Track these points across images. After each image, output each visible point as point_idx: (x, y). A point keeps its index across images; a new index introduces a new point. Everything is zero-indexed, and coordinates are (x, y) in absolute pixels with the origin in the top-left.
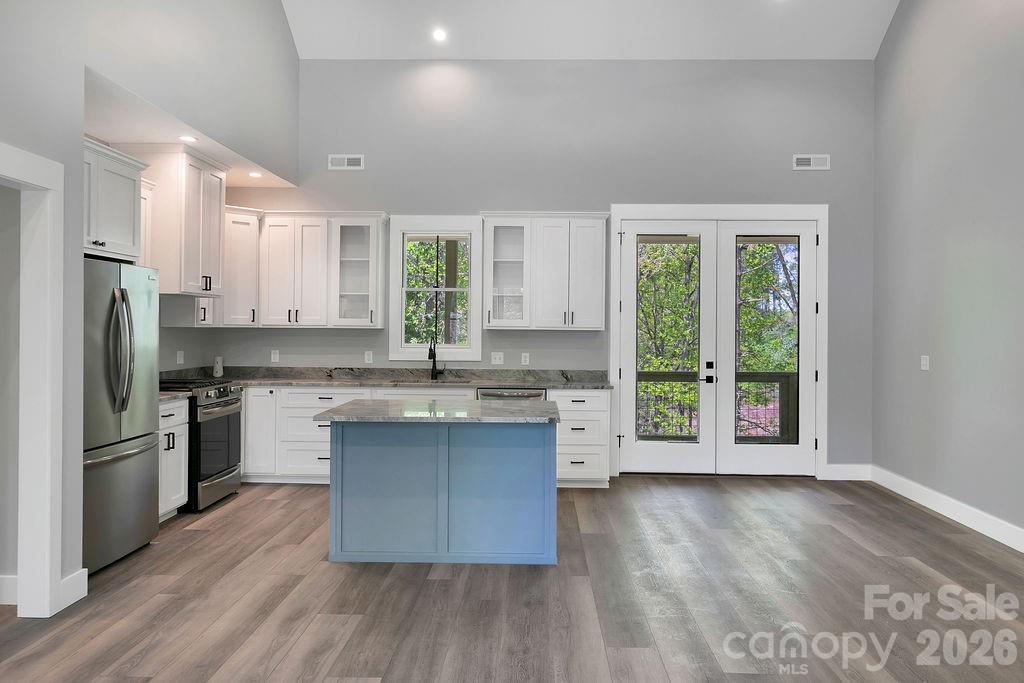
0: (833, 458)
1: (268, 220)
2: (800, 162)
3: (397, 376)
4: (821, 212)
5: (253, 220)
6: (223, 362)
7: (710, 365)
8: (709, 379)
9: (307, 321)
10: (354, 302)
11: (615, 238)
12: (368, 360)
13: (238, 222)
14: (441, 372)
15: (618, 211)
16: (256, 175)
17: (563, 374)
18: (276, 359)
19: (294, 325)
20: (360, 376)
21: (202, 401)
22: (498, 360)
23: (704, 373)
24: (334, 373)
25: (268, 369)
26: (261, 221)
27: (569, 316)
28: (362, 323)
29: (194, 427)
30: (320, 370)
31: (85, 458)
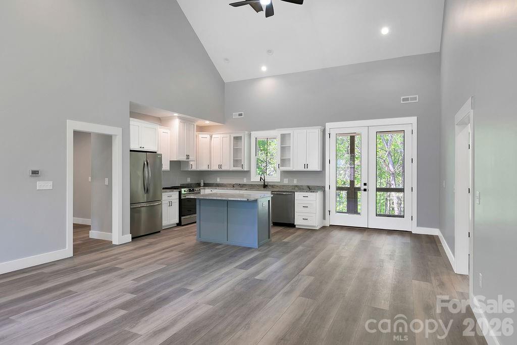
0: (419, 224)
1: (213, 136)
2: (404, 100)
3: (252, 187)
4: (413, 120)
5: (208, 136)
6: (204, 181)
7: (365, 184)
8: (365, 190)
9: (224, 168)
10: (236, 162)
11: (327, 136)
12: (245, 181)
13: (203, 137)
14: (267, 186)
15: (329, 126)
16: (207, 122)
17: (308, 187)
18: (219, 181)
19: (220, 170)
20: (242, 186)
21: (183, 192)
22: (286, 181)
23: (363, 187)
24: (235, 185)
25: (216, 184)
26: (211, 137)
27: (306, 166)
28: (239, 169)
29: (180, 200)
30: (230, 184)
31: (131, 206)
